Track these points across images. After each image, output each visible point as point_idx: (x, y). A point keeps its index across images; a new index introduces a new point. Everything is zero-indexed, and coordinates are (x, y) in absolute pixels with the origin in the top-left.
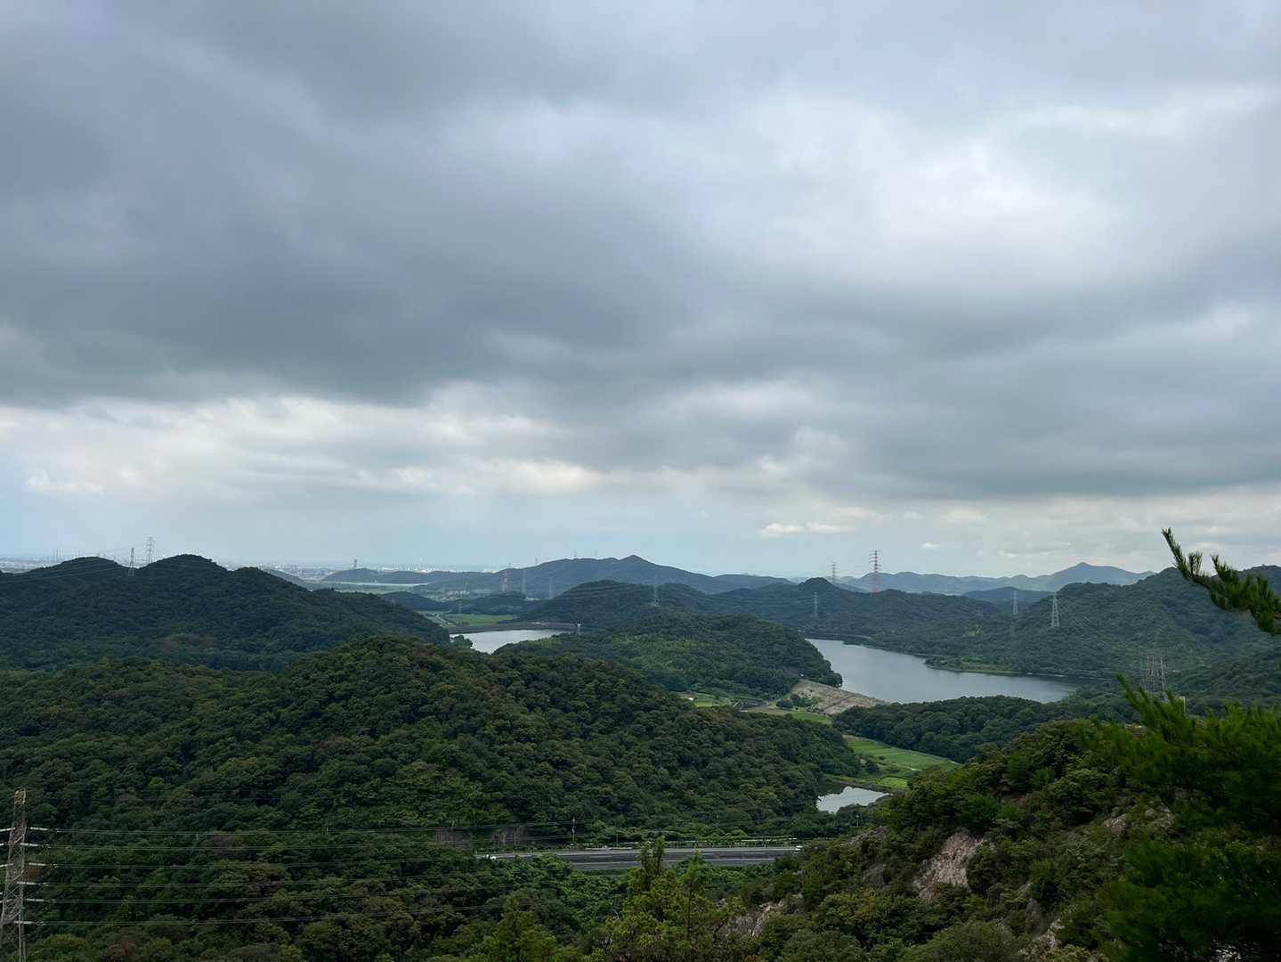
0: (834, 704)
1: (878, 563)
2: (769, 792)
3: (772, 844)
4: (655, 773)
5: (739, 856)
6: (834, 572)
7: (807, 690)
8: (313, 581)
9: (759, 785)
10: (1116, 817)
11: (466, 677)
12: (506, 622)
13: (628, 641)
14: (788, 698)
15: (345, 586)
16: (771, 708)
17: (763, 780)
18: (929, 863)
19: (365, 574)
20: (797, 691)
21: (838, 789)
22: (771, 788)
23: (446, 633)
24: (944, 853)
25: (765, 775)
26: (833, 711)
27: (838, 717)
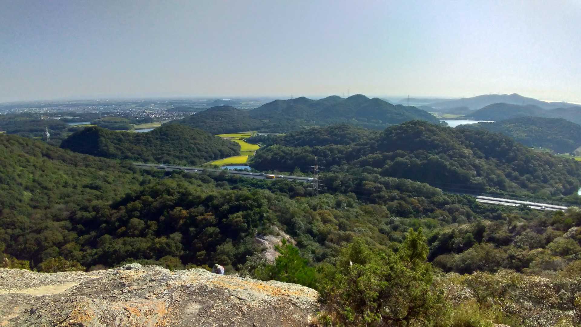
2: (560, 186)
8: (394, 102)
9: (556, 183)
11: (444, 135)
12: (461, 117)
13: (509, 126)
14: (574, 152)
15: (405, 104)
16: (567, 155)
17: (558, 181)
19: (414, 100)
20: (578, 149)
22: (561, 184)
23: (438, 120)
25: (559, 179)
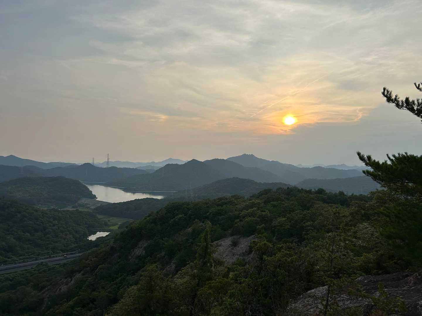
0: (93, 205)
1: (109, 158)
3: (73, 254)
4: (24, 235)
5: (59, 260)
6: (93, 161)
7: (84, 201)
9: (66, 235)
10: (189, 228)
14: (77, 204)
16: (70, 209)
17: (68, 233)
18: (134, 250)
20: (80, 202)
21: (94, 233)
24: (138, 246)
25: (69, 231)
26: (92, 207)
27: (94, 209)
